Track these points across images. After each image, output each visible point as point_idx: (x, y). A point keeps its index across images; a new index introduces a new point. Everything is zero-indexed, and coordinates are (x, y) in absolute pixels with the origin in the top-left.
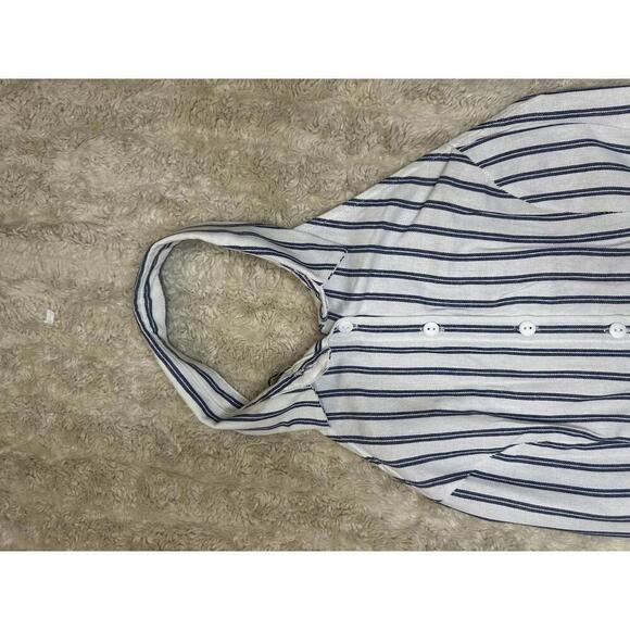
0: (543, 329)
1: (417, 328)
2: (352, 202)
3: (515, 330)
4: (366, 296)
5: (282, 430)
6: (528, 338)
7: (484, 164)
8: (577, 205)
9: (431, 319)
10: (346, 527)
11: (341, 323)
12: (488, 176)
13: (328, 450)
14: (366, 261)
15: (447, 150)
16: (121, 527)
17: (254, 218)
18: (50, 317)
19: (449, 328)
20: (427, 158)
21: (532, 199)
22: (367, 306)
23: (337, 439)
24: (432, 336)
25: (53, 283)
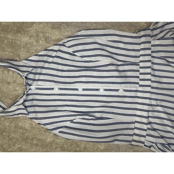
0: (84, 90)
1: (52, 89)
2: (36, 55)
3: (77, 90)
4: (39, 80)
5: (16, 116)
6: (80, 92)
7: (69, 47)
8: (93, 59)
9: (56, 87)
10: (34, 142)
11: (31, 87)
12: (71, 50)
13: (29, 121)
14: (39, 70)
15: (61, 43)
17: (10, 58)
19: (61, 89)
20: (56, 45)
21: (82, 57)
22: (39, 83)
23: (31, 118)
24: (56, 91)
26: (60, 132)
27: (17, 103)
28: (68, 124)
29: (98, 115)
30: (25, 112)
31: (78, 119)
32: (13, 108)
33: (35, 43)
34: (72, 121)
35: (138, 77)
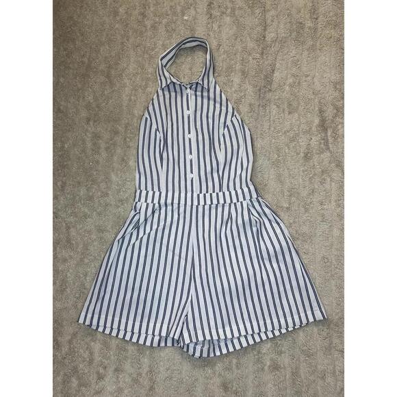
0: (190, 140)
1: (188, 109)
2: (221, 92)
3: (189, 133)
4: (196, 96)
5: (159, 78)
6: (187, 136)
7: (232, 121)
8: (223, 146)
9: (191, 112)
10: (132, 98)
11: (189, 90)
12: (229, 123)
13: (153, 90)
15: (235, 113)
16: (128, 40)
17: (216, 68)
18: (186, 18)
19: (189, 117)
20: (233, 109)
21: (224, 135)
22: (194, 97)
23: (157, 92)
24: (186, 113)
25: (195, 19)
26: (146, 118)
27: (172, 77)
28: (154, 127)
29: (165, 155)
30: (164, 85)
31: (160, 135)
32: (167, 74)
33: (233, 89)
34: (157, 129)
35: (207, 192)
